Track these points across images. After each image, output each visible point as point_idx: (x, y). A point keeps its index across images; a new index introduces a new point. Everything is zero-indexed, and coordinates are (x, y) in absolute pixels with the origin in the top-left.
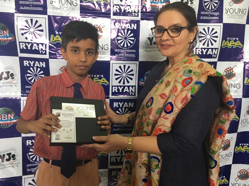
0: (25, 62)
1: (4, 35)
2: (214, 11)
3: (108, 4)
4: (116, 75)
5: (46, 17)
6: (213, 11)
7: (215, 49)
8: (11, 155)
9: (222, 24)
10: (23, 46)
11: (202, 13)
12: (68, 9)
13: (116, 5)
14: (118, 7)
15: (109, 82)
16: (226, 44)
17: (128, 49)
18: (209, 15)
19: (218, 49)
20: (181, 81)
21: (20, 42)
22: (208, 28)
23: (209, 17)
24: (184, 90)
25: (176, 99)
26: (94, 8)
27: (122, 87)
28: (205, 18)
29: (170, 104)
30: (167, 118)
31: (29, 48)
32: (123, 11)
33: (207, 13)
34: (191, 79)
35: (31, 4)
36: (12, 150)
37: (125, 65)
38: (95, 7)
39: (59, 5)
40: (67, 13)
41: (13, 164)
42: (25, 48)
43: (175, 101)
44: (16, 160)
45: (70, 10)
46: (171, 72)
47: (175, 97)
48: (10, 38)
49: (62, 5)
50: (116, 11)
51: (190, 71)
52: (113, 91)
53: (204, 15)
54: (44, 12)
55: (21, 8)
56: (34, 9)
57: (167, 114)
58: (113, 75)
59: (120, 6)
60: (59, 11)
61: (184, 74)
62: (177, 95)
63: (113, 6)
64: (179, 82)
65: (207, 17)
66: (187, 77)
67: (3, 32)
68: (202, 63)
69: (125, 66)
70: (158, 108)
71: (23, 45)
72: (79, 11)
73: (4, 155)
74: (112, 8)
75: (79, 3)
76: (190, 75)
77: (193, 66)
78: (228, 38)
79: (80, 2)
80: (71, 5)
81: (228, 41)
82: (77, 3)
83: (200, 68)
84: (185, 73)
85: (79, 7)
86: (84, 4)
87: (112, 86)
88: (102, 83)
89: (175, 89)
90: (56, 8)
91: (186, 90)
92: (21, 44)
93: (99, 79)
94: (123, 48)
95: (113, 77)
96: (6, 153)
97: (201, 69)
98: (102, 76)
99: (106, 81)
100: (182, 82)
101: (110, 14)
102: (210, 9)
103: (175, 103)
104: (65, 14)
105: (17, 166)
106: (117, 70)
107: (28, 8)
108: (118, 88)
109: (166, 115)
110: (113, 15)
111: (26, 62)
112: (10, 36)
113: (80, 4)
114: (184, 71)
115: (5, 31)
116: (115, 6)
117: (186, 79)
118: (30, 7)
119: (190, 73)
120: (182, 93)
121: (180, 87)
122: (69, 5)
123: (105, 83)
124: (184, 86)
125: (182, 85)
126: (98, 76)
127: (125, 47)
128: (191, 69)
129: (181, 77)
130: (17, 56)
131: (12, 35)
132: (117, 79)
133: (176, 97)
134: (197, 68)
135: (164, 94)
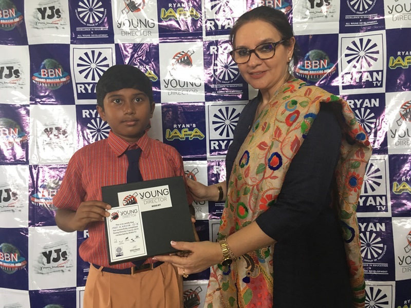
0: (84, 111)
1: (56, 76)
2: (369, 13)
3: (198, 20)
4: (214, 123)
5: (113, 46)
6: (366, 12)
7: (377, 72)
8: (61, 253)
9: (384, 32)
10: (81, 89)
11: (347, 17)
12: (142, 33)
13: (209, 20)
14: (213, 22)
15: (205, 134)
16: (396, 62)
17: (230, 83)
18: (360, 19)
19: (382, 71)
20: (284, 120)
21: (77, 84)
22: (361, 40)
23: (361, 22)
24: (291, 131)
25: (283, 145)
26: (178, 28)
27: (226, 142)
28: (353, 24)
29: (275, 156)
30: (275, 176)
31: (90, 91)
32: (220, 28)
33: (355, 17)
34: (298, 112)
35: (92, 31)
36: (62, 245)
37: (228, 107)
38: (180, 26)
39: (129, 28)
40: (141, 39)
41: (63, 266)
42: (84, 92)
43: (281, 149)
44: (68, 260)
45: (145, 34)
46: (267, 110)
47: (280, 144)
48: (64, 79)
49: (133, 28)
50: (211, 28)
51: (295, 103)
52: (212, 148)
53: (350, 21)
54: (110, 40)
55: (79, 37)
56: (96, 36)
57: (275, 171)
58: (211, 123)
59: (216, 20)
60: (129, 37)
61: (286, 109)
62: (283, 141)
63: (206, 22)
64: (281, 122)
65: (358, 23)
66: (291, 112)
67: (55, 71)
68: (309, 89)
69: (227, 109)
70: (258, 165)
71: (81, 87)
72: (158, 34)
73: (50, 252)
74: (204, 26)
75: (156, 23)
76: (295, 108)
77: (298, 94)
78: (399, 53)
79: (159, 22)
80: (146, 27)
81: (399, 58)
82: (154, 24)
83: (308, 95)
84: (288, 107)
85: (156, 28)
86: (164, 23)
87: (210, 141)
88: (194, 136)
89: (278, 132)
90: (126, 33)
91: (294, 129)
92: (78, 86)
93: (189, 131)
94: (223, 82)
95: (210, 127)
96: (53, 250)
97: (310, 96)
98: (194, 125)
99: (200, 133)
100: (286, 120)
101: (201, 34)
102: (361, 9)
103: (282, 152)
104: (138, 41)
105: (69, 271)
106: (216, 116)
107: (88, 36)
108: (219, 143)
109: (273, 173)
110: (206, 35)
111: (86, 112)
112: (64, 75)
113: (159, 25)
114: (286, 104)
115: (57, 70)
116: (208, 22)
117: (290, 115)
118: (91, 34)
119: (295, 106)
120: (288, 136)
121: (284, 128)
122: (143, 27)
123: (199, 136)
124: (290, 125)
125: (287, 124)
126: (188, 126)
127: (227, 81)
128: (295, 99)
129: (283, 113)
130: (74, 103)
131: (66, 74)
132: (216, 129)
133: (282, 143)
134: (303, 95)
135: (264, 143)
